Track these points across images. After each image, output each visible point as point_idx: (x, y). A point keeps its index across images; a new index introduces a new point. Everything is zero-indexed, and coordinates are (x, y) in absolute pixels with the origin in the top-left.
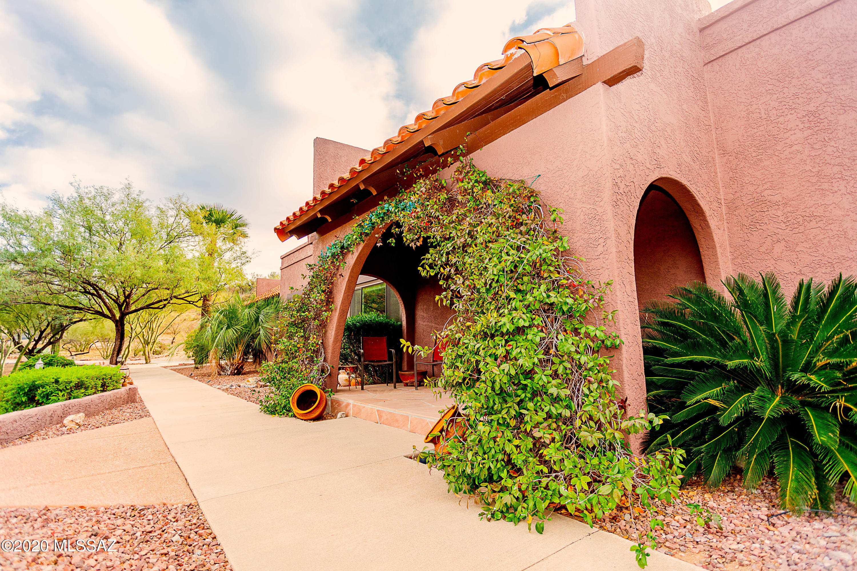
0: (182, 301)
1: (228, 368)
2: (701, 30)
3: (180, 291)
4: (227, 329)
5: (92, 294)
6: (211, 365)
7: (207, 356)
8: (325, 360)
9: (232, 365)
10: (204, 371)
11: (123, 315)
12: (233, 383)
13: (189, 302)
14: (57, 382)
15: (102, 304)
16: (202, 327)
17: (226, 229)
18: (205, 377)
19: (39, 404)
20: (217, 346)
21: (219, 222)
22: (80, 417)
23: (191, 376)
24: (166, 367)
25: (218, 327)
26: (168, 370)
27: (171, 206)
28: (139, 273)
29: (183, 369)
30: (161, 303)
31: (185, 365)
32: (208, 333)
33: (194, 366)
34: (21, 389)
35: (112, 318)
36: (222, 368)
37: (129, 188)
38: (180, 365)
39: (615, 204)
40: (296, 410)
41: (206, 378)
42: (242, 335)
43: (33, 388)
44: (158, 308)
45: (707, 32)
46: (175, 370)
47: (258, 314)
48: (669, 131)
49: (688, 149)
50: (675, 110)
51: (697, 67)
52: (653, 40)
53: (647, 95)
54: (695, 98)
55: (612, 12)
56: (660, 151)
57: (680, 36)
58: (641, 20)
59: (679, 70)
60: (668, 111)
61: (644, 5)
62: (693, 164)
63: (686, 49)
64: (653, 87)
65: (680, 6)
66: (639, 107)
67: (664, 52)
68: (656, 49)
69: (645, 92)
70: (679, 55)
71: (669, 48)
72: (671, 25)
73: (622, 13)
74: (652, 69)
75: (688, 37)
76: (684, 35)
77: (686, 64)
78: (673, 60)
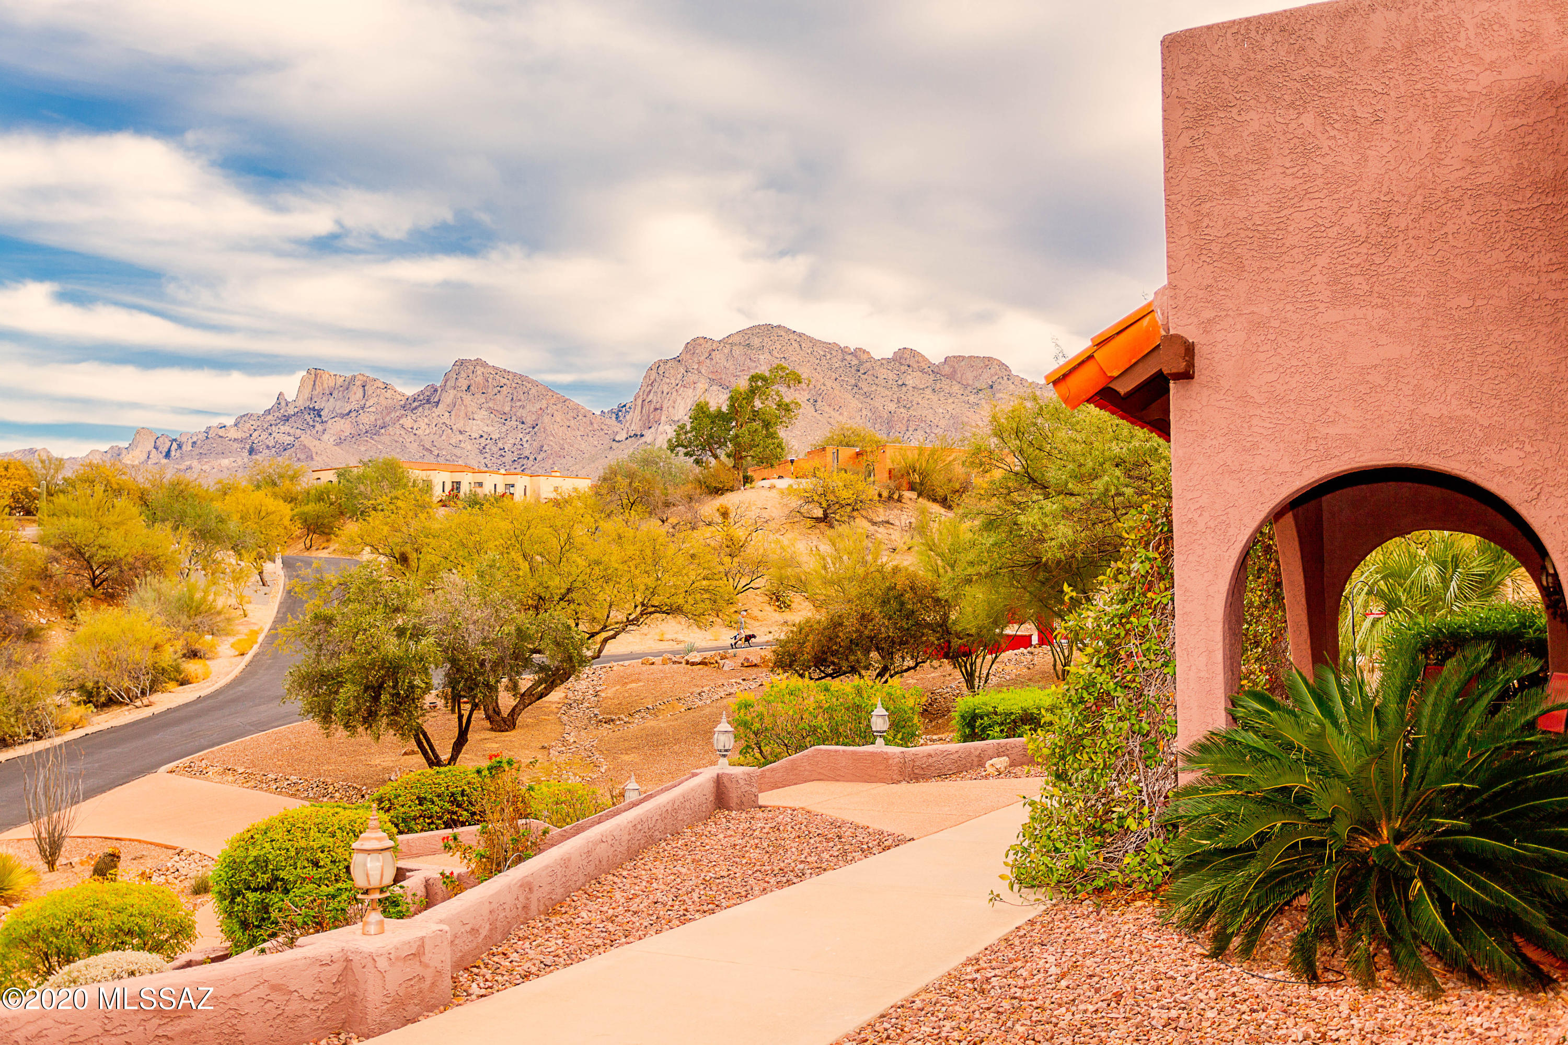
14: (997, 712)
22: (1001, 762)
48: (1376, 378)
49: (1453, 388)
50: (1414, 325)
51: (1549, 173)
52: (1351, 219)
53: (1307, 340)
54: (1520, 255)
55: (1216, 248)
56: (1332, 431)
57: (1476, 143)
58: (1312, 204)
59: (1450, 228)
60: (1383, 339)
61: (1326, 169)
62: (1468, 412)
63: (1498, 161)
64: (1333, 315)
65: (1491, 66)
66: (1273, 377)
67: (1392, 221)
68: (1361, 231)
69: (1300, 338)
70: (1456, 195)
71: (1419, 199)
72: (1437, 140)
73: (1243, 234)
74: (1336, 281)
75: (1518, 121)
76: (1497, 127)
77: (1490, 198)
78: (1430, 217)
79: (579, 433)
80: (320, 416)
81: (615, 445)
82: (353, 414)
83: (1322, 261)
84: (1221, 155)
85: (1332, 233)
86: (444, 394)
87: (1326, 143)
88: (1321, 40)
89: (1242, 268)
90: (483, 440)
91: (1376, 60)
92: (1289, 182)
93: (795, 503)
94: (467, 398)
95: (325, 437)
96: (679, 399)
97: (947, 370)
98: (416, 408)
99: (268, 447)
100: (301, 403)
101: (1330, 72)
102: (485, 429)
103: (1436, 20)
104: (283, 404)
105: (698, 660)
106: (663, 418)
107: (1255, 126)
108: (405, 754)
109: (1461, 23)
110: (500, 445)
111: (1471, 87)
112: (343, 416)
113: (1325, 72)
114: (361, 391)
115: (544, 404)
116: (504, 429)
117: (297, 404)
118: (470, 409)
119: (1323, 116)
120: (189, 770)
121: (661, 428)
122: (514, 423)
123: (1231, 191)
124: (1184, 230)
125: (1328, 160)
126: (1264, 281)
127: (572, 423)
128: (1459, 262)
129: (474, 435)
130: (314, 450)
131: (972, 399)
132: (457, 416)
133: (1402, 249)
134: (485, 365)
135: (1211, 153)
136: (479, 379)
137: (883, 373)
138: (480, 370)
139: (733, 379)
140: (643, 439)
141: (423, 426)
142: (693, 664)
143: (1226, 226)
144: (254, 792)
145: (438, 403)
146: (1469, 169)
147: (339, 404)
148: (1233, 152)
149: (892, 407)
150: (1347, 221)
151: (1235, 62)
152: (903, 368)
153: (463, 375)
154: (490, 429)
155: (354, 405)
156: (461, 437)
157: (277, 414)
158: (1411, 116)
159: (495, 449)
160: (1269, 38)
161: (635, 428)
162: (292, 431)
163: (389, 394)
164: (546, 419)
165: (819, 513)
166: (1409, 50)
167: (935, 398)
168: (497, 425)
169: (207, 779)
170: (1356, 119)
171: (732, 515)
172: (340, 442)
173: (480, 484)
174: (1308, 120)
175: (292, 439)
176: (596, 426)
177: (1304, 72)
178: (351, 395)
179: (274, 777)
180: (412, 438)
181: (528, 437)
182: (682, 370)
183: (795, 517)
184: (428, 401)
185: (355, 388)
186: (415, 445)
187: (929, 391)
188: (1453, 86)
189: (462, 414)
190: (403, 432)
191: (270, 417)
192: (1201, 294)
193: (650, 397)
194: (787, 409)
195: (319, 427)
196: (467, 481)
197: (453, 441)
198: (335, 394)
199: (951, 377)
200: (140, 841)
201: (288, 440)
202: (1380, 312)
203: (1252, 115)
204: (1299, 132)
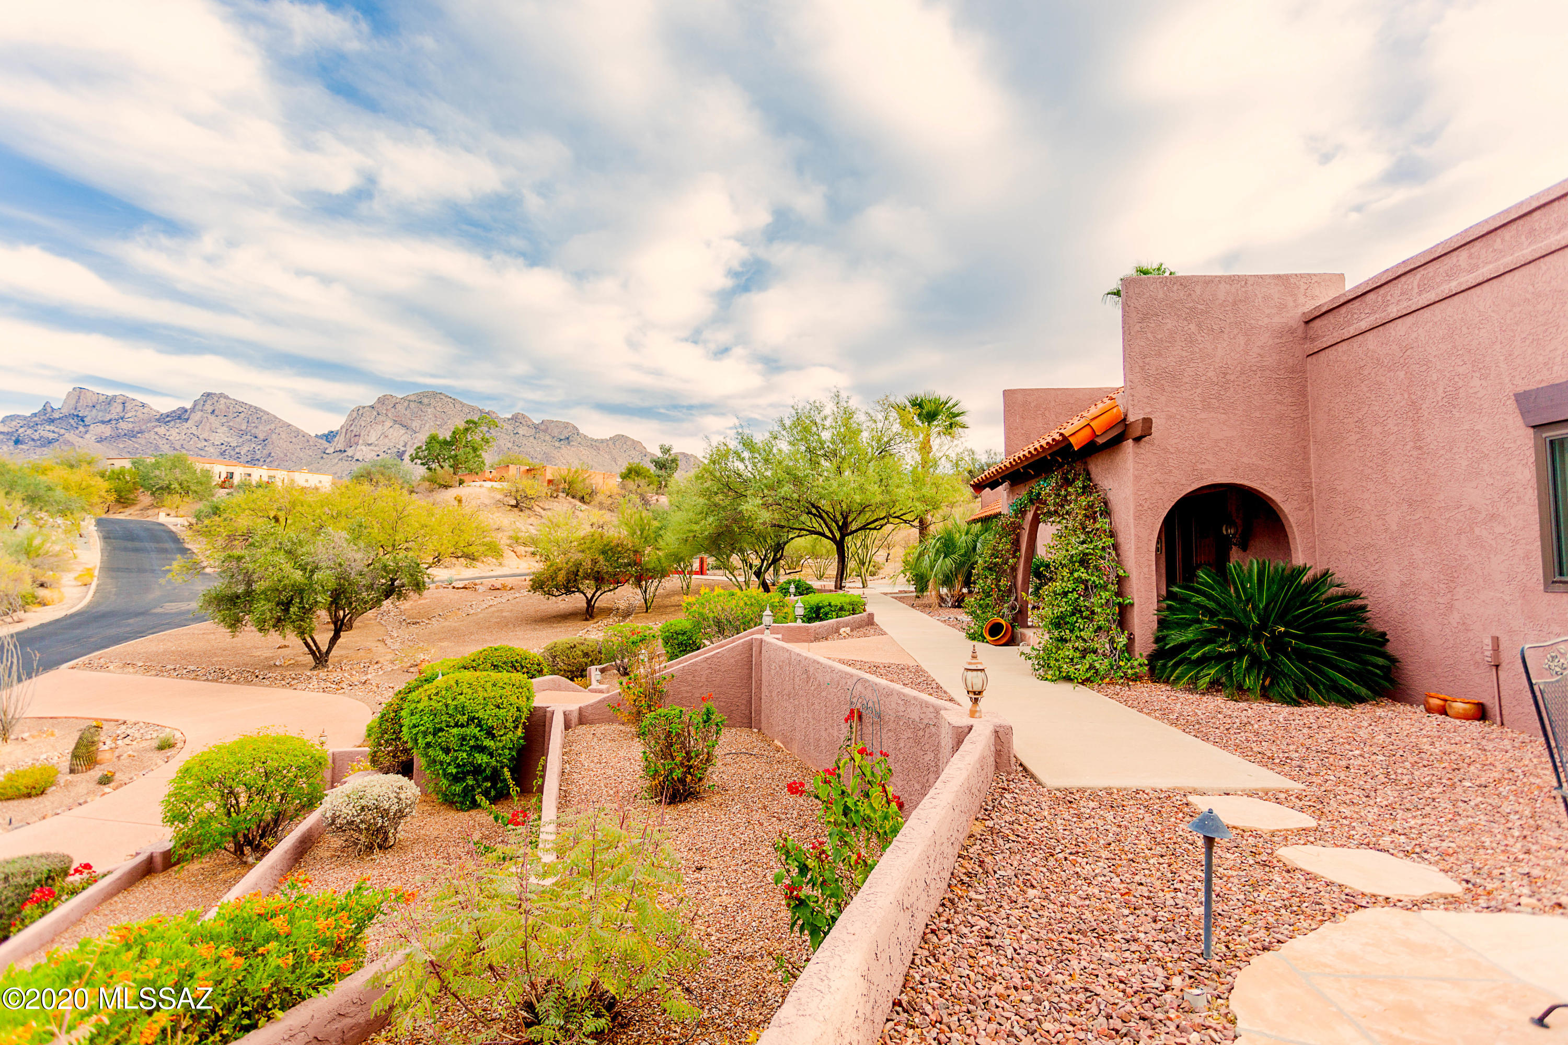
0: (897, 520)
1: (948, 600)
2: (1307, 323)
3: (897, 510)
4: (944, 558)
5: (815, 515)
6: (931, 594)
7: (926, 587)
8: (1016, 599)
9: (952, 596)
10: (925, 601)
11: (843, 537)
12: (952, 616)
13: (905, 521)
14: (830, 605)
15: (824, 526)
16: (921, 555)
17: (941, 422)
18: (926, 607)
19: (821, 620)
20: (936, 575)
21: (930, 417)
22: (848, 629)
23: (913, 606)
24: (886, 594)
25: (936, 554)
26: (888, 598)
27: (879, 408)
28: (858, 498)
29: (904, 598)
30: (876, 524)
31: (906, 592)
32: (926, 561)
33: (915, 594)
34: (812, 608)
35: (833, 539)
36: (942, 599)
37: (838, 396)
38: (900, 592)
39: (1137, 517)
40: (989, 638)
41: (927, 610)
42: (962, 564)
43: (818, 608)
44: (875, 529)
45: (1311, 325)
46: (896, 598)
47: (975, 542)
48: (1222, 445)
49: (1254, 452)
50: (1238, 423)
51: (1291, 364)
52: (1211, 374)
53: (1192, 426)
54: (1280, 398)
55: (1152, 379)
56: (1204, 467)
57: (1262, 347)
58: (1194, 365)
59: (1252, 382)
60: (1225, 428)
61: (1200, 350)
62: (1260, 462)
63: (1271, 356)
64: (1203, 415)
65: (1268, 316)
66: (1178, 440)
67: (1228, 377)
68: (1215, 379)
69: (1189, 425)
70: (1254, 368)
71: (1239, 369)
72: (1246, 344)
73: (1164, 375)
74: (1204, 401)
75: (1278, 341)
76: (1270, 342)
77: (1268, 371)
78: (1244, 377)
79: (299, 447)
80: (83, 421)
81: (325, 456)
82: (114, 422)
83: (1199, 391)
84: (1154, 337)
85: (1203, 378)
86: (193, 414)
87: (1200, 338)
88: (1198, 292)
89: (1164, 390)
90: (223, 447)
91: (1221, 305)
92: (1184, 354)
93: (499, 496)
94: (212, 418)
95: (87, 436)
96: (372, 431)
97: (543, 427)
98: (169, 421)
99: (33, 440)
100: (65, 411)
101: (1202, 307)
102: (226, 439)
103: (1246, 292)
104: (49, 410)
105: (461, 586)
106: (361, 441)
107: (1169, 326)
108: (279, 647)
109: (1256, 295)
110: (237, 450)
111: (1260, 323)
112: (103, 422)
113: (1199, 306)
114: (121, 406)
115: (273, 426)
116: (241, 440)
117: (62, 411)
118: (214, 426)
119: (1199, 325)
120: (89, 666)
121: (359, 447)
122: (248, 437)
123: (1160, 354)
124: (1138, 369)
125: (1201, 346)
126: (1173, 397)
127: (294, 440)
128: (1256, 397)
129: (216, 443)
130: (77, 444)
131: (557, 444)
132: (203, 429)
133: (1232, 389)
134: (227, 397)
135: (1149, 335)
136: (222, 407)
137: (505, 426)
138: (222, 401)
139: (409, 422)
140: (346, 454)
141: (175, 434)
142: (458, 588)
143: (1157, 370)
144: (157, 678)
145: (187, 419)
146: (1260, 358)
147: (100, 414)
148: (1159, 337)
149: (510, 445)
150: (1209, 374)
151: (1161, 295)
152: (517, 424)
153: (209, 402)
154: (229, 440)
155: (114, 416)
156: (206, 444)
157: (42, 417)
158: (1235, 332)
159: (233, 453)
160: (1175, 288)
161: (340, 446)
162: (56, 430)
163: (145, 410)
164: (274, 436)
165: (514, 502)
166: (1235, 303)
167: (535, 442)
168: (236, 438)
169: (109, 671)
170: (1213, 330)
171: (464, 501)
172: (100, 440)
173: (250, 475)
174: (1193, 327)
175: (56, 435)
176: (311, 443)
177: (1191, 305)
178: (112, 408)
179: (173, 667)
180: (165, 441)
181: (259, 447)
182: (375, 413)
183: (499, 504)
184: (179, 418)
185: (115, 404)
186: (168, 446)
187: (532, 438)
188: (1253, 322)
189: (207, 428)
190: (157, 437)
191: (36, 419)
192: (1145, 400)
193: (352, 428)
194: (487, 442)
195: (81, 429)
196: (239, 472)
197: (199, 446)
198: (98, 407)
199: (545, 431)
200: (77, 718)
201: (51, 436)
202: (1223, 416)
203: (1168, 321)
204: (1189, 332)
